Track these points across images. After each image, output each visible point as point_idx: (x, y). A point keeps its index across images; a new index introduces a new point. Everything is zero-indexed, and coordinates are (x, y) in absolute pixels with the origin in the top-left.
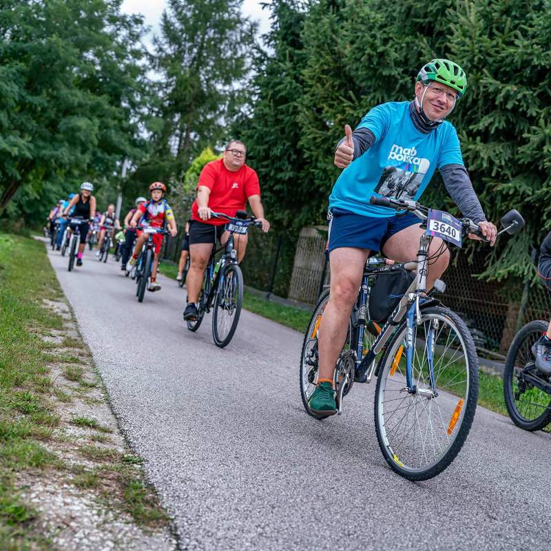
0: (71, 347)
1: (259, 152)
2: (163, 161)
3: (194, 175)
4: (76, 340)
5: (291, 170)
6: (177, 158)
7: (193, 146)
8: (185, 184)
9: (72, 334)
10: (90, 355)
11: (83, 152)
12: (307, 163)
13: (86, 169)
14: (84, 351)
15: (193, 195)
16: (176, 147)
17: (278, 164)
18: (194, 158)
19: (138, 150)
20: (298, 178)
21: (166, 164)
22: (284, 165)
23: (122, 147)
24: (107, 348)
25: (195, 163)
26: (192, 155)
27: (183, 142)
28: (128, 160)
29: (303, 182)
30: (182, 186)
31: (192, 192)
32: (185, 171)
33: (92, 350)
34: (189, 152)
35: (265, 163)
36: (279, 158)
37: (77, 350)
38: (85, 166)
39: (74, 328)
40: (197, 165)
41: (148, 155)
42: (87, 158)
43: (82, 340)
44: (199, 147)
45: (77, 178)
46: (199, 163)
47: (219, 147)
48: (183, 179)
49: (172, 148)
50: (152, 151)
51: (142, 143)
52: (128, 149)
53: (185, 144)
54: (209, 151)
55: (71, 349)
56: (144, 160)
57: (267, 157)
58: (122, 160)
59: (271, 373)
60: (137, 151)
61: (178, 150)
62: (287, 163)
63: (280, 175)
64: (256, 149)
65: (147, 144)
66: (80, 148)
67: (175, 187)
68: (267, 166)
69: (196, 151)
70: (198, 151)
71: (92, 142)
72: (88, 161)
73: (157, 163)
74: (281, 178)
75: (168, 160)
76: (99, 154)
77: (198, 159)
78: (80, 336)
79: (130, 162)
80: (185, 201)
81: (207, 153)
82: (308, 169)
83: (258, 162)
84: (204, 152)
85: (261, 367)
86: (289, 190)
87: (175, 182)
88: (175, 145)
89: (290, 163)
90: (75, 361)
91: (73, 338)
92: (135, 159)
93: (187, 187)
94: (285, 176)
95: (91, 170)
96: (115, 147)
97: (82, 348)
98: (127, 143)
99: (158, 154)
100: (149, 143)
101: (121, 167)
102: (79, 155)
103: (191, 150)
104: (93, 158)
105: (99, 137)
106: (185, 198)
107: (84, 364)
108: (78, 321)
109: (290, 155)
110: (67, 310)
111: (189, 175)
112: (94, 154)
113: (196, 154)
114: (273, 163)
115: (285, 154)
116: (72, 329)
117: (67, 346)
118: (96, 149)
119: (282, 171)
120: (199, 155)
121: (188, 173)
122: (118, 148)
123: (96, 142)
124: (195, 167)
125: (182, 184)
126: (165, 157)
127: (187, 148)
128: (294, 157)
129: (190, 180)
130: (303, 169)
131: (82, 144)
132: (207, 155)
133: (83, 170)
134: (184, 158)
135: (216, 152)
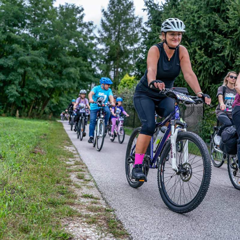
0: (78, 165)
3: (122, 86)
4: (80, 162)
6: (114, 80)
7: (120, 74)
9: (78, 160)
10: (87, 168)
11: (74, 82)
13: (76, 90)
14: (84, 166)
15: (122, 95)
16: (113, 76)
18: (121, 79)
19: (97, 79)
23: (90, 78)
26: (120, 78)
28: (93, 84)
30: (117, 92)
32: (118, 85)
34: (119, 77)
38: (75, 88)
39: (79, 157)
40: (123, 82)
42: (76, 85)
44: (123, 74)
47: (131, 73)
48: (117, 89)
49: (111, 76)
51: (98, 76)
52: (93, 79)
53: (117, 74)
54: (127, 75)
58: (91, 84)
61: (114, 77)
65: (101, 76)
66: (72, 81)
67: (114, 93)
70: (123, 76)
71: (77, 78)
72: (76, 86)
76: (81, 83)
77: (123, 79)
78: (81, 160)
79: (94, 84)
81: (126, 76)
84: (125, 76)
87: (114, 91)
88: (112, 74)
90: (81, 171)
92: (96, 83)
93: (119, 92)
95: (78, 90)
96: (87, 79)
97: (82, 165)
98: (92, 76)
101: (90, 87)
102: (73, 84)
104: (78, 85)
105: (80, 75)
107: (84, 171)
108: (80, 153)
110: (75, 150)
112: (79, 83)
113: (122, 77)
116: (77, 158)
117: (76, 165)
118: (79, 81)
120: (123, 78)
121: (119, 86)
122: (88, 79)
123: (79, 78)
124: (122, 83)
127: (118, 75)
129: (120, 89)
131: (73, 79)
132: (126, 77)
133: (75, 90)
134: (117, 80)
135: (130, 76)
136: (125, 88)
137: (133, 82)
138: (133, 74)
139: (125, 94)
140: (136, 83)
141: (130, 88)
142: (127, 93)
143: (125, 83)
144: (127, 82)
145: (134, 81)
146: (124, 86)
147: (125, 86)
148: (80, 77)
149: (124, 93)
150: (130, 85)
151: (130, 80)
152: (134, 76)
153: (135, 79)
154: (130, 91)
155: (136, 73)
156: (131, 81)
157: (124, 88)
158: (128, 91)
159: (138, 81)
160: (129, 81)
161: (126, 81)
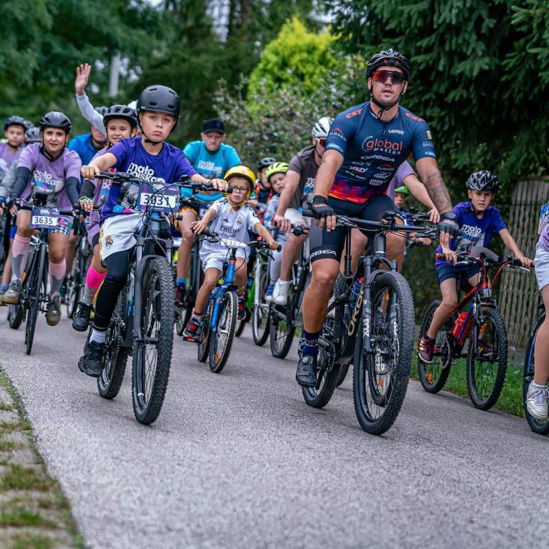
0: (21, 488)
1: (409, 19)
2: (197, 53)
3: (267, 80)
4: (31, 472)
5: (485, 54)
6: (227, 45)
7: (260, 14)
8: (249, 102)
9: (23, 459)
10: (64, 505)
11: (21, 46)
12: (522, 35)
13: (30, 83)
14: (51, 496)
15: (267, 125)
16: (224, 21)
17: (453, 43)
18: (265, 43)
19: (143, 33)
20: (500, 70)
21: (204, 61)
22: (467, 43)
23: (105, 30)
24: (102, 486)
25: (269, 55)
26: (260, 36)
27: (238, 8)
28: (122, 58)
29: (514, 80)
30: (242, 107)
31: (265, 120)
32: (248, 74)
33: (70, 493)
34: (253, 31)
35: (424, 43)
36: (456, 30)
37: (36, 495)
38: (27, 77)
39: (25, 441)
40: (274, 59)
41: (163, 44)
42: (32, 58)
43: (44, 469)
44: (274, 17)
45: (12, 105)
46: (277, 54)
47: (318, 12)
48: (245, 91)
49: (215, 23)
50: (172, 35)
51: (149, 18)
52: (120, 32)
53: (243, 11)
54: (297, 24)
55: (22, 493)
56: (157, 54)
57: (427, 30)
58: (108, 57)
59: (472, 522)
60: (139, 36)
61: (229, 26)
62: (474, 37)
63: (460, 68)
64: (402, 13)
65: (160, 18)
66: (13, 38)
67: (228, 111)
68: (428, 50)
69: (270, 28)
70: (274, 25)
71: (39, 22)
72: (33, 64)
73: (184, 60)
74: (462, 74)
75: (207, 51)
76: (57, 49)
77: (274, 44)
78: (40, 460)
79: (126, 61)
80: (252, 140)
81: (293, 30)
82: (524, 49)
83: (408, 41)
84: (285, 28)
85: (447, 509)
86: (481, 100)
87: (226, 101)
88: (220, 15)
89: (481, 37)
90: (34, 521)
91: (26, 466)
92: (135, 53)
93: (252, 108)
94: (471, 70)
95: (42, 84)
96: (89, 28)
97: (45, 489)
98: (115, 19)
99: (185, 40)
100: (164, 16)
101: (107, 74)
102: (14, 53)
103: (258, 24)
104: (44, 59)
105: (55, 11)
106: (252, 135)
107: (52, 526)
108: (35, 426)
109: (480, 20)
110: (9, 402)
111: (257, 82)
112: (46, 49)
113: (268, 33)
114: (442, 42)
115: (468, 20)
116: (22, 446)
117: (12, 486)
118: (49, 38)
119: (463, 57)
120: (275, 36)
121: (254, 77)
122: (99, 33)
123: (49, 21)
124: (268, 62)
125: (242, 103)
126: (201, 45)
127: (249, 21)
128: (490, 23)
129: (259, 92)
130: (512, 49)
131: (19, 27)
132: (294, 35)
133: (24, 86)
134: (243, 45)
135: (313, 26)
136: (285, 92)
137: (323, 61)
138: (329, 18)
139: (282, 121)
140: (343, 70)
141: (309, 92)
142: (291, 116)
143: (284, 64)
144: (295, 60)
145: (329, 56)
146: (279, 80)
147: (286, 81)
148: (55, 17)
149: (275, 117)
150: (312, 75)
151: (311, 49)
152: (334, 31)
153: (333, 45)
154: (307, 105)
155: (341, 17)
156: (316, 56)
157: (280, 87)
158: (296, 106)
159: (348, 58)
160: (305, 55)
161: (292, 54)
